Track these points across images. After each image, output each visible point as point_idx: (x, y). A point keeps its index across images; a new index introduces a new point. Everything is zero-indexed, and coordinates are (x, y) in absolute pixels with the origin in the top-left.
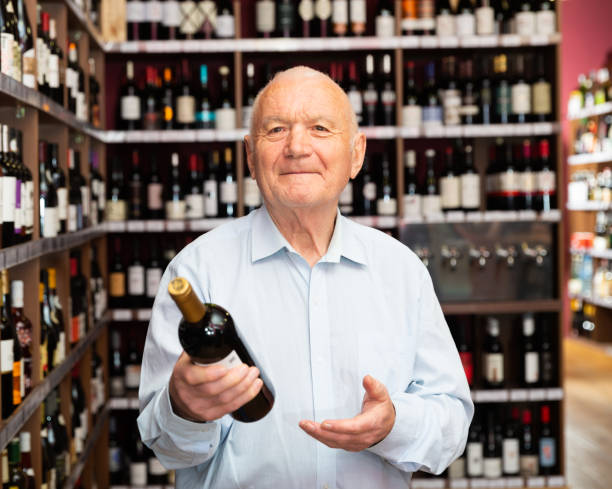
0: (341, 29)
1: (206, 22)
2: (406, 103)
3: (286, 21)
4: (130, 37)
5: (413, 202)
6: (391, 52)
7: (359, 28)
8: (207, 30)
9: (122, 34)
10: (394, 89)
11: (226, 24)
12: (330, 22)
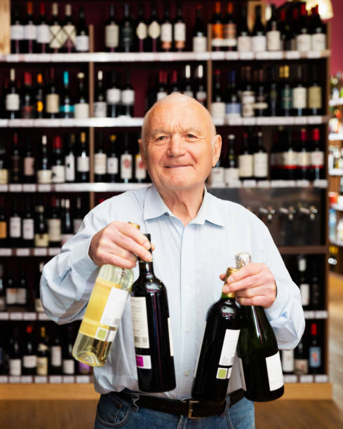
0: (167, 46)
1: (69, 40)
2: (214, 100)
3: (127, 40)
4: (13, 51)
5: (218, 173)
6: (204, 63)
7: (180, 45)
8: (69, 45)
9: (7, 49)
10: (205, 90)
11: (83, 42)
12: (159, 40)
